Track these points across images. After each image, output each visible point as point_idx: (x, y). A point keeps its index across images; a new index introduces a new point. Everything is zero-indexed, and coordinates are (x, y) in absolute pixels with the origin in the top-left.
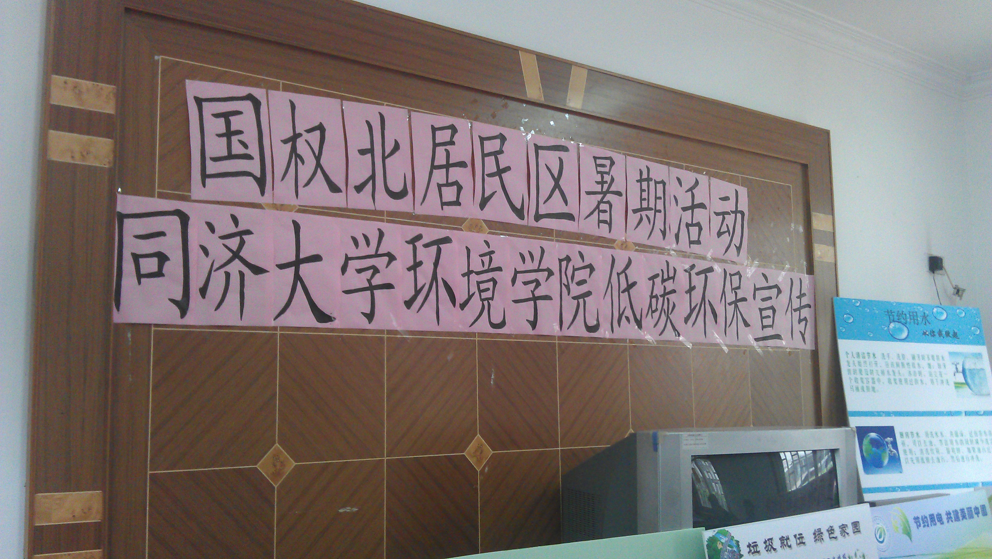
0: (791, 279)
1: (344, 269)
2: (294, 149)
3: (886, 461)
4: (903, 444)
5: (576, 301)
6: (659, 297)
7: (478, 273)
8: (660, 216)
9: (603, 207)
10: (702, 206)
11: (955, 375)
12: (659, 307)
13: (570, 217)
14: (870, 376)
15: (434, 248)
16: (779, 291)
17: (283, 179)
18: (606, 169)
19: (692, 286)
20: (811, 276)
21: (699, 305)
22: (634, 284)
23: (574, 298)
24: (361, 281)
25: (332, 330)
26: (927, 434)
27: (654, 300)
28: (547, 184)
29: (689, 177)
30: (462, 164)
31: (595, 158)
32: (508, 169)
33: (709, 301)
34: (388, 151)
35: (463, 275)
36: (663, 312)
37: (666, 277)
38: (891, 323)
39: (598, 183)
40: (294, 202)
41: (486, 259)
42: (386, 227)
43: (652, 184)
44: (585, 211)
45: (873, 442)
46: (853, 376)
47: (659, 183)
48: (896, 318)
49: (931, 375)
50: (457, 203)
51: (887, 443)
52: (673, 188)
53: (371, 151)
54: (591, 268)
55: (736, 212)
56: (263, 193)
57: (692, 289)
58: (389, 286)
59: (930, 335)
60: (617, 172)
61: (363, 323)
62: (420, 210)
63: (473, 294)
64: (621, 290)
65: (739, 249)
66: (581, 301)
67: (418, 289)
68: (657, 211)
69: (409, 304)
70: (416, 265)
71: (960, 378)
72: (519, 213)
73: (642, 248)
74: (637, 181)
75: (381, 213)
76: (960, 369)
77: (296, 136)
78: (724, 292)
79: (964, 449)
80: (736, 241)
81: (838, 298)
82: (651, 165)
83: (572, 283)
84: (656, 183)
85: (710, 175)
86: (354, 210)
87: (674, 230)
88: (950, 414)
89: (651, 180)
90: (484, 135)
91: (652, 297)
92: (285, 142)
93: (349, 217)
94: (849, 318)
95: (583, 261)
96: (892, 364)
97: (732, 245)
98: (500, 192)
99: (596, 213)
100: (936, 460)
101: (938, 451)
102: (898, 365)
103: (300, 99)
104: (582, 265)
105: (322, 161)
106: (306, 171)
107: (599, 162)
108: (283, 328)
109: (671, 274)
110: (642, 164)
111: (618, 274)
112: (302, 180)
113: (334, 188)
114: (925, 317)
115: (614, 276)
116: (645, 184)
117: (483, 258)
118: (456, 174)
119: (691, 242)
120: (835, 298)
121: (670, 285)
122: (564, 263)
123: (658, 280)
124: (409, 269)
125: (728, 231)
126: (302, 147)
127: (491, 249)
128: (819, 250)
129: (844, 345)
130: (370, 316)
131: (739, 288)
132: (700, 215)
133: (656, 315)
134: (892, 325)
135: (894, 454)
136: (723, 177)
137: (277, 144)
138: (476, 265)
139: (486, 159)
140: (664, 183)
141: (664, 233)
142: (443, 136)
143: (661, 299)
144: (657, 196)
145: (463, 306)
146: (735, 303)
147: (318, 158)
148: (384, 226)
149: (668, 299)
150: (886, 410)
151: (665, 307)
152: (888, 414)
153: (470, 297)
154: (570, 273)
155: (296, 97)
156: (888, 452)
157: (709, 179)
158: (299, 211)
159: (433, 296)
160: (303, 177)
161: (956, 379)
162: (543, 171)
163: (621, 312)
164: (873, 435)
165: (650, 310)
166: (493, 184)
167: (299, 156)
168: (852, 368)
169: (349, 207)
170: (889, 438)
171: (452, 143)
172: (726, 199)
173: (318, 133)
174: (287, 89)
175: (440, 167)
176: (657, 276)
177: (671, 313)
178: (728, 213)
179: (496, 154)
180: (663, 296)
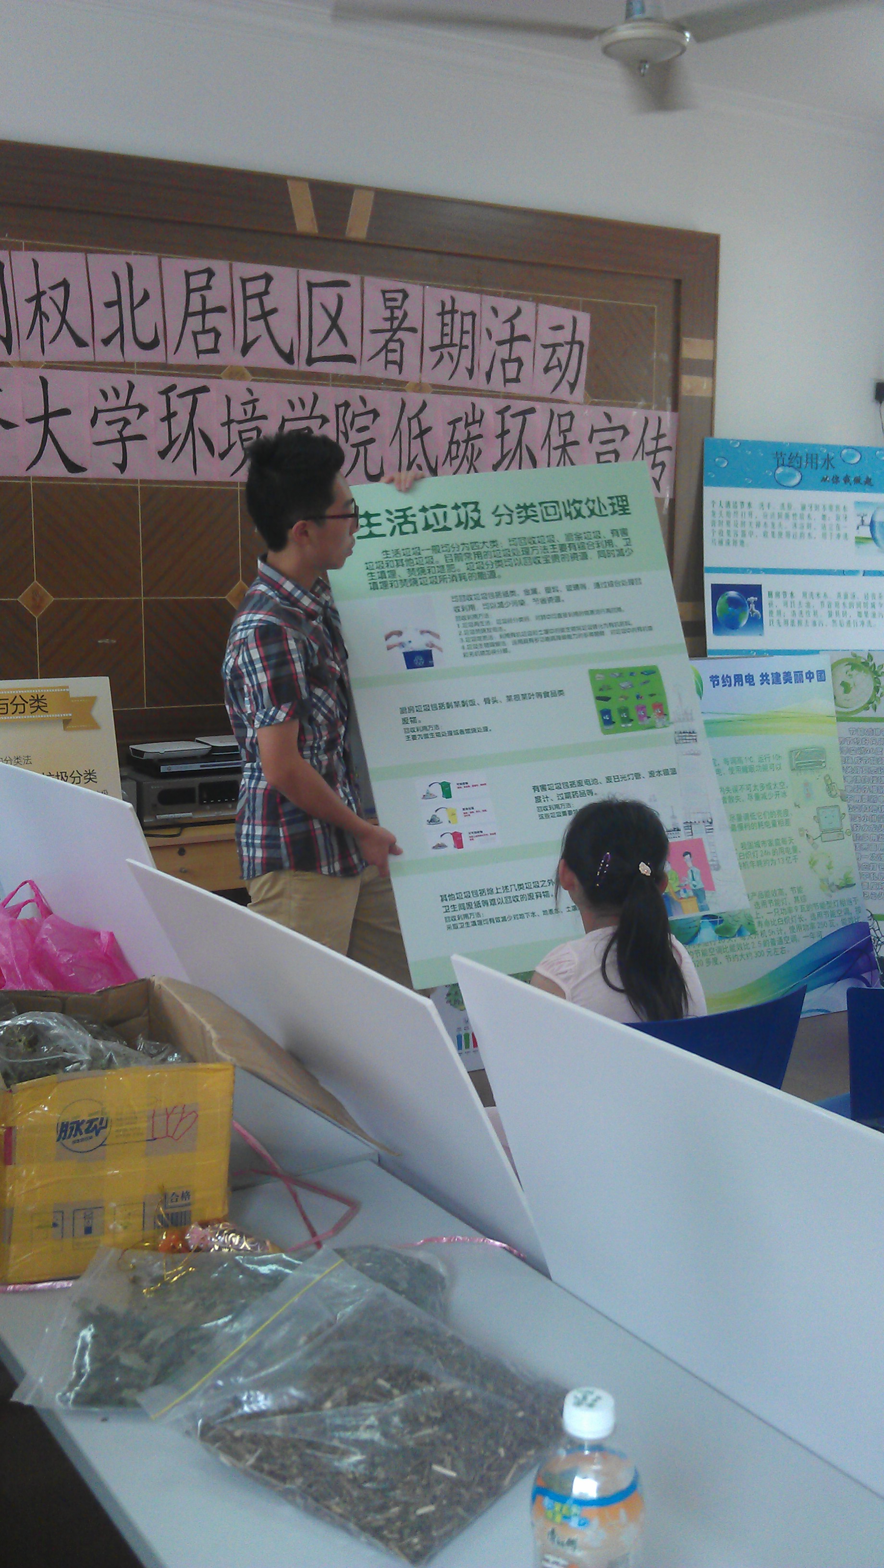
0: (646, 418)
1: (93, 422)
2: (38, 307)
3: (744, 622)
4: (771, 604)
5: (355, 449)
6: (461, 443)
7: (240, 422)
8: (466, 354)
9: (392, 346)
10: (525, 338)
11: (858, 528)
12: (461, 454)
13: (350, 359)
14: (740, 529)
15: (190, 398)
16: (626, 433)
17: (28, 338)
18: (398, 304)
19: (505, 429)
20: (675, 414)
21: (513, 451)
22: (429, 429)
23: (353, 446)
24: (112, 432)
25: (85, 480)
26: (804, 594)
27: (454, 447)
28: (322, 323)
29: (508, 306)
30: (221, 309)
31: (384, 292)
32: (274, 311)
33: (527, 447)
34: (136, 301)
35: (223, 425)
36: (465, 459)
37: (470, 420)
38: (778, 467)
39: (386, 319)
40: (39, 358)
41: (249, 408)
42: (135, 378)
43: (457, 317)
44: (370, 351)
45: (731, 602)
46: (717, 528)
47: (467, 314)
48: (787, 461)
49: (824, 527)
50: (215, 350)
51: (749, 603)
52: (486, 320)
53: (118, 303)
54: (375, 414)
55: (572, 342)
56: (9, 351)
57: (504, 433)
58: (141, 437)
59: (831, 482)
60: (412, 306)
61: (116, 473)
62: (172, 360)
63: (234, 444)
64: (412, 436)
65: (573, 386)
66: (362, 449)
67: (173, 439)
68: (462, 347)
69: (163, 454)
70: (170, 416)
71: (866, 532)
72: (289, 357)
73: (440, 389)
74: (439, 314)
75: (131, 365)
76: (868, 521)
77: (40, 294)
78: (548, 435)
79: (852, 613)
80: (570, 376)
81: (711, 439)
82: (457, 295)
83: (351, 429)
84: (463, 315)
85: (538, 301)
86: (102, 364)
87: (485, 365)
88: (843, 573)
89: (457, 312)
90: (246, 276)
91: (451, 442)
92: (29, 300)
93: (96, 370)
94: (723, 462)
95: (365, 406)
96: (773, 515)
97: (564, 382)
98: (265, 336)
99: (383, 353)
100: (810, 624)
101: (815, 613)
102: (780, 516)
103: (42, 257)
104: (363, 410)
105: (68, 317)
106: (50, 328)
107: (388, 295)
108: (35, 478)
109: (478, 417)
110: (445, 294)
111: (409, 420)
112: (48, 337)
113: (81, 343)
114: (828, 460)
115: (405, 421)
116: (448, 319)
117: (246, 407)
118: (213, 320)
119: (507, 381)
120: (708, 439)
121: (475, 430)
122: (342, 410)
123: (462, 424)
124: (163, 420)
125: (560, 365)
126: (47, 305)
127: (254, 397)
128: (689, 384)
129: (710, 493)
130: (122, 467)
131: (569, 430)
132: (520, 348)
133: (456, 462)
134: (780, 470)
135: (757, 615)
136: (556, 303)
137: (22, 305)
138: (237, 413)
139: (249, 302)
140: (473, 315)
141: (471, 372)
142: (198, 281)
143: (463, 446)
144: (465, 329)
145: (222, 456)
146: (563, 447)
147: (63, 314)
148: (134, 378)
149: (473, 445)
150: (755, 566)
151: (469, 453)
152: (756, 571)
153: (231, 446)
154: (349, 418)
155: (37, 255)
156: (748, 612)
157: (537, 306)
158: (46, 367)
159: (189, 445)
160: (48, 335)
161: (858, 533)
162: (318, 312)
163: (411, 459)
164: (733, 594)
165: (449, 457)
166: (257, 328)
167: (43, 314)
168: (717, 519)
169: (97, 360)
170: (752, 598)
171: (208, 287)
172: (560, 328)
173: (62, 289)
174: (29, 248)
175: (194, 314)
176: (459, 420)
177: (476, 460)
178: (561, 345)
179: (260, 296)
180: (466, 441)
